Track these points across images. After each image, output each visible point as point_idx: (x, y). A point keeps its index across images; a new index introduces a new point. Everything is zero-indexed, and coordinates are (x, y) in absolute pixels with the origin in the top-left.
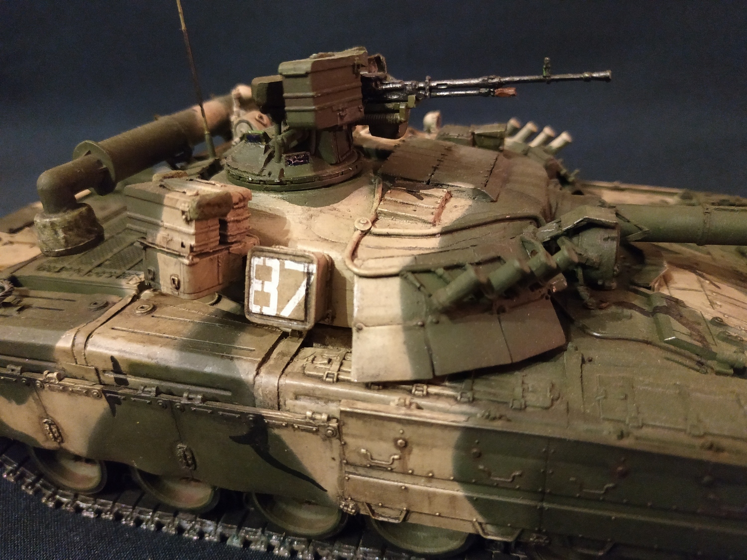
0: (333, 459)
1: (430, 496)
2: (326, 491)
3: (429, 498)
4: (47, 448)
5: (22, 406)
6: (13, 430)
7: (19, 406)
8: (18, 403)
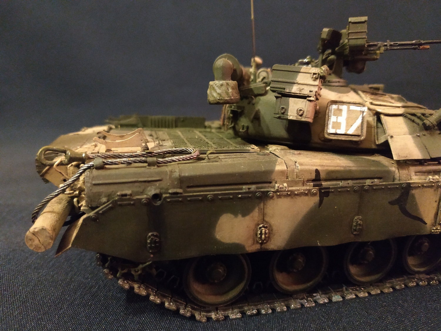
2: (426, 224)
4: (250, 251)
5: (247, 218)
6: (223, 244)
7: (243, 218)
8: (244, 215)
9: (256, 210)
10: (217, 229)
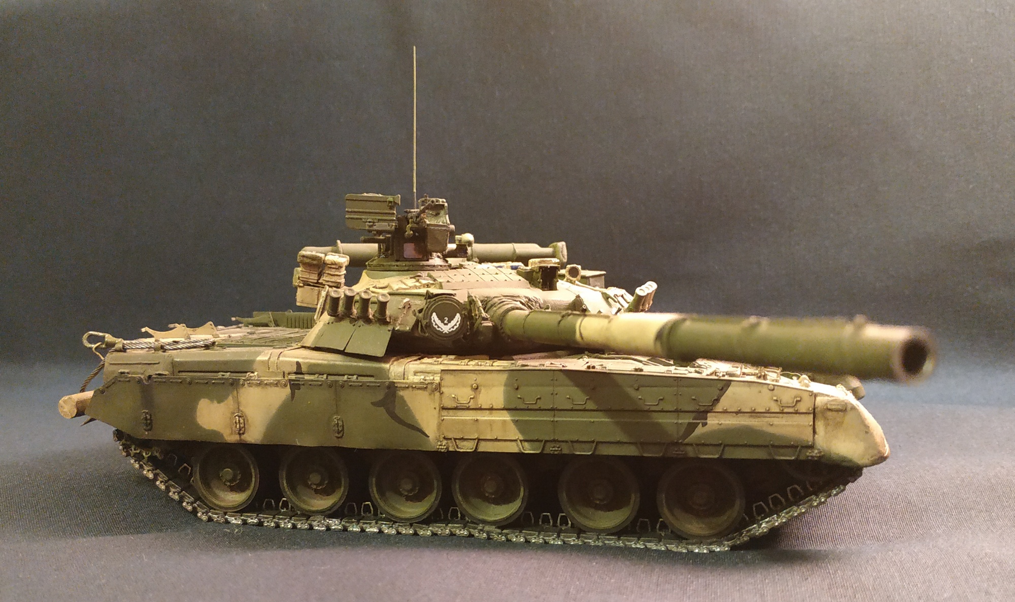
0: (435, 408)
1: (491, 423)
2: (428, 437)
3: (491, 425)
4: (229, 442)
5: (222, 404)
6: (205, 430)
7: (219, 405)
8: (219, 402)
9: (230, 398)
10: (198, 414)
